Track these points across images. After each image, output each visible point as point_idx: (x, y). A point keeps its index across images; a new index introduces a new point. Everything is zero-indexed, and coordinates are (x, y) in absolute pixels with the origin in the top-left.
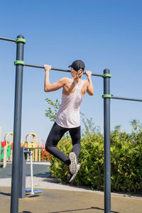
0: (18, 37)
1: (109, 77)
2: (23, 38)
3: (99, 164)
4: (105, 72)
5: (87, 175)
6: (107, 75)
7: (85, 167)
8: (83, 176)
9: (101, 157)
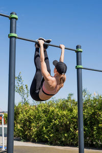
0: (11, 14)
1: (81, 52)
2: (16, 14)
3: (55, 124)
4: (77, 47)
5: (44, 133)
6: (80, 50)
7: (43, 127)
8: (40, 135)
9: (56, 119)
